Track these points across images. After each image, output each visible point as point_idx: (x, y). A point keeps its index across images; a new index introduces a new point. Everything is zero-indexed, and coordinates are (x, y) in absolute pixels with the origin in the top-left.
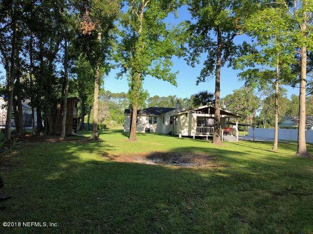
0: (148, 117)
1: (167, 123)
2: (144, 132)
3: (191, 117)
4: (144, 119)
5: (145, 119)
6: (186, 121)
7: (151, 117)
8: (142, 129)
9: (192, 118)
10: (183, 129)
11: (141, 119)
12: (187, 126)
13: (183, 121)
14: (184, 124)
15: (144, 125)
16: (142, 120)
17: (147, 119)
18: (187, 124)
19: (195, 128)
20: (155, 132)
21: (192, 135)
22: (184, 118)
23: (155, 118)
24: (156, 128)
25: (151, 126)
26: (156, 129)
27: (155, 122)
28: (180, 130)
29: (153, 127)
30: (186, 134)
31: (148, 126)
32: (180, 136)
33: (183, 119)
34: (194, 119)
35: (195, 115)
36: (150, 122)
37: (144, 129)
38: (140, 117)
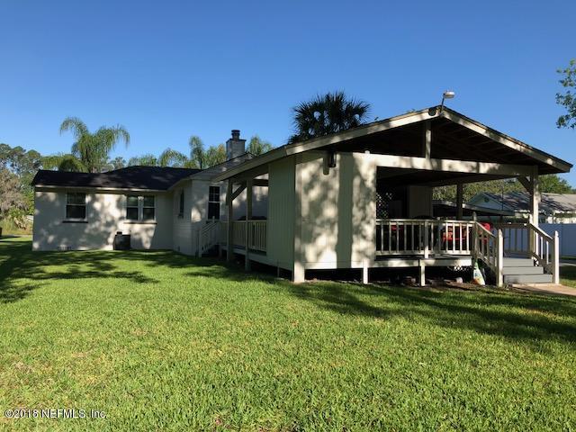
0: (124, 197)
1: (196, 215)
2: (109, 248)
3: (351, 171)
4: (109, 205)
5: (114, 204)
6: (324, 197)
7: (136, 195)
8: (102, 239)
9: (357, 181)
10: (310, 238)
11: (97, 205)
12: (330, 223)
13: (314, 193)
14: (316, 208)
15: (109, 224)
16: (103, 207)
17: (119, 205)
18: (330, 212)
19: (369, 230)
20: (148, 246)
21: (354, 265)
22: (314, 177)
23: (150, 199)
24: (151, 233)
25: (137, 227)
26: (153, 239)
27: (149, 214)
28: (297, 243)
29: (143, 232)
30: (329, 261)
31: (125, 227)
32: (299, 277)
33: (310, 186)
34: (363, 182)
35: (368, 163)
36: (132, 214)
37: (111, 240)
38: (94, 199)
